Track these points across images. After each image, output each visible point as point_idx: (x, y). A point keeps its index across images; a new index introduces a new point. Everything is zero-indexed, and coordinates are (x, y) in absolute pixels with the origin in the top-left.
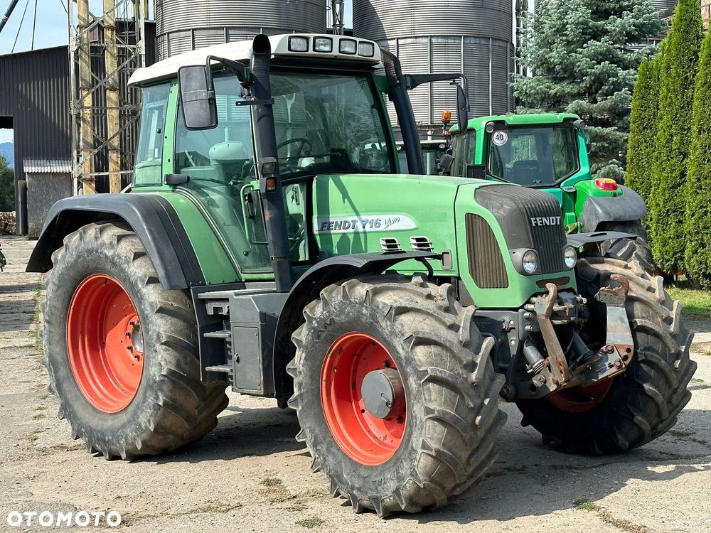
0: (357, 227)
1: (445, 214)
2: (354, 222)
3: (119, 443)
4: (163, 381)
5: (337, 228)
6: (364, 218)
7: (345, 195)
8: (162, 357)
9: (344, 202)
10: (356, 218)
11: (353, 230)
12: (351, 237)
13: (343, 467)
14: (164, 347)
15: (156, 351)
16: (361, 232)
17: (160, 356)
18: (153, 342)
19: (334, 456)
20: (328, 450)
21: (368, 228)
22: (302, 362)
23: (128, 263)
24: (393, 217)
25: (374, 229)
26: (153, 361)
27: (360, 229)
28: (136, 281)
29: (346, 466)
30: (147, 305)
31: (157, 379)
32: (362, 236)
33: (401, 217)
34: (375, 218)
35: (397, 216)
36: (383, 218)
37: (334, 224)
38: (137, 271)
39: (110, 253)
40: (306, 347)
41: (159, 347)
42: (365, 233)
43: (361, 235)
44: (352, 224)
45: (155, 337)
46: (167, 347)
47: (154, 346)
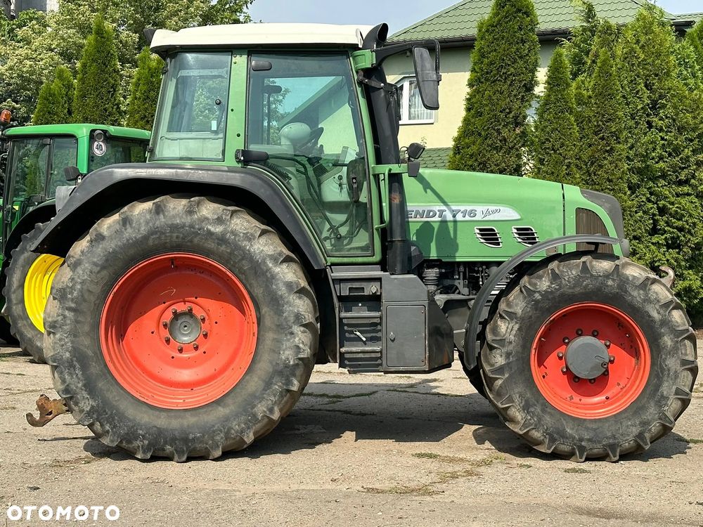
0: (445, 216)
1: (554, 208)
2: (441, 212)
3: (213, 440)
4: (297, 365)
5: (418, 216)
6: (454, 208)
7: (426, 185)
8: (300, 339)
9: (426, 192)
10: (444, 208)
11: (440, 219)
12: (436, 226)
13: (565, 424)
14: (302, 329)
15: (292, 333)
16: (450, 221)
17: (297, 339)
18: (290, 324)
19: (551, 415)
20: (543, 411)
21: (459, 217)
22: (514, 332)
23: (250, 240)
24: (492, 208)
25: (467, 218)
26: (286, 344)
27: (449, 217)
28: (264, 260)
29: (567, 422)
30: (281, 285)
31: (291, 363)
32: (451, 225)
33: (501, 208)
34: (469, 208)
35: (497, 208)
36: (480, 209)
37: (413, 213)
38: (265, 249)
39: (218, 229)
40: (522, 319)
41: (297, 329)
42: (455, 222)
43: (449, 223)
44: (438, 213)
45: (292, 319)
46: (305, 329)
47: (291, 328)
